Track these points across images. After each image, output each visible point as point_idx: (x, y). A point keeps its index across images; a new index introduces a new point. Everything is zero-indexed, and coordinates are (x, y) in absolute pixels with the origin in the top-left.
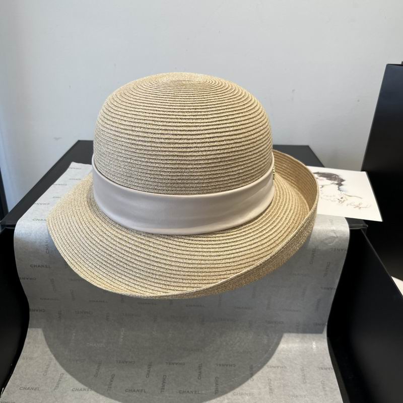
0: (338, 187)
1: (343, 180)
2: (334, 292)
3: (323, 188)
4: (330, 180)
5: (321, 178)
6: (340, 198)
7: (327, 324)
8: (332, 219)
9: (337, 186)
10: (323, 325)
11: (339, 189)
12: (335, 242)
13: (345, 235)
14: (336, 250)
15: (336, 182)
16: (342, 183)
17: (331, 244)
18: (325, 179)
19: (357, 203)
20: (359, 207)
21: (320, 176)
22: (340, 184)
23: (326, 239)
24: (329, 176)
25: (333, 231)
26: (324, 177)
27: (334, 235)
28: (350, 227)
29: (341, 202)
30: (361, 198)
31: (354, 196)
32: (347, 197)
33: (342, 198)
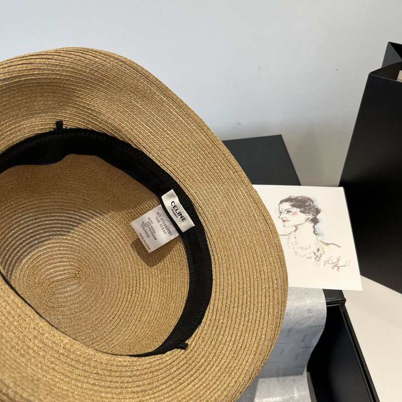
0: (314, 227)
1: (318, 211)
3: (296, 232)
4: (304, 212)
5: (295, 210)
6: (316, 251)
7: (306, 365)
8: (307, 292)
9: (313, 224)
10: (305, 366)
11: (314, 231)
12: (311, 320)
13: (321, 314)
14: (312, 327)
15: (311, 217)
16: (318, 217)
17: (308, 323)
19: (335, 260)
20: (336, 266)
21: (293, 206)
22: (315, 221)
23: (302, 320)
25: (309, 311)
26: (298, 207)
27: (310, 315)
28: (327, 304)
29: (318, 258)
30: (339, 247)
31: (332, 244)
32: (324, 246)
33: (318, 250)
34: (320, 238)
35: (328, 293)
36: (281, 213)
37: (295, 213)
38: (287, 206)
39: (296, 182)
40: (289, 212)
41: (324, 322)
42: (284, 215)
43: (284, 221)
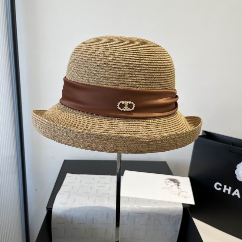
2: (178, 233)
4: (174, 182)
5: (171, 182)
6: (178, 193)
8: (176, 203)
9: (177, 186)
11: (178, 188)
13: (181, 210)
14: (178, 215)
15: (177, 184)
16: (179, 184)
18: (172, 182)
19: (185, 196)
20: (185, 197)
22: (178, 185)
24: (174, 181)
25: (177, 208)
27: (177, 209)
28: (183, 206)
29: (179, 195)
30: (186, 192)
31: (184, 191)
32: (181, 192)
33: (179, 193)
34: (180, 190)
35: (183, 204)
36: (166, 182)
37: (171, 183)
38: (168, 180)
39: (172, 174)
40: (169, 182)
41: (181, 213)
42: (167, 183)
43: (167, 184)
